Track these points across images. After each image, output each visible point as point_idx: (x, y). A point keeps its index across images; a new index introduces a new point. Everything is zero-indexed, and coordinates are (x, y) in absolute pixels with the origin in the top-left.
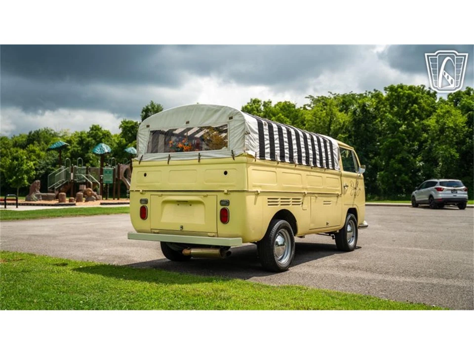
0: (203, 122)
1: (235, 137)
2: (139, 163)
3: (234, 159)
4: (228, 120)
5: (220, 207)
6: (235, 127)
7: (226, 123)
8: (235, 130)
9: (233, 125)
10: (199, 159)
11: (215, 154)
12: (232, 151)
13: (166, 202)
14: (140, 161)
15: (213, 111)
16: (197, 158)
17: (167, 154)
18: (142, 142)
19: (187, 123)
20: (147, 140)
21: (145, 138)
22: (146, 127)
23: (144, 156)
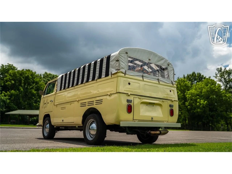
0: (157, 62)
1: (171, 75)
2: (125, 75)
3: (173, 85)
5: (169, 108)
6: (171, 70)
7: (167, 67)
11: (165, 81)
12: (172, 81)
13: (143, 103)
14: (125, 74)
15: (161, 59)
16: (157, 80)
17: (141, 74)
18: (122, 62)
19: (149, 60)
20: (127, 61)
21: (125, 60)
22: (125, 53)
23: (127, 71)
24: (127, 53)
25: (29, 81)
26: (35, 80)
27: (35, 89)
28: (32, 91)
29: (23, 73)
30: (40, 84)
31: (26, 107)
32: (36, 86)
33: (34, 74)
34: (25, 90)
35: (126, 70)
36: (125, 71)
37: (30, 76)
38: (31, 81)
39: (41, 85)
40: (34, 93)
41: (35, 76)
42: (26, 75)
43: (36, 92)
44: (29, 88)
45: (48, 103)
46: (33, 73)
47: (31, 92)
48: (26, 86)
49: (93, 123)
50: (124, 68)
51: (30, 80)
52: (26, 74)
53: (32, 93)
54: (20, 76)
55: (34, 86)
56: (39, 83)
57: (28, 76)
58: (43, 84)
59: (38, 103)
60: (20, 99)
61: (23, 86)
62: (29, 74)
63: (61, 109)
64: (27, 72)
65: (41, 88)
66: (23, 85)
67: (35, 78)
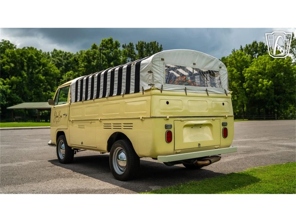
0: (204, 66)
1: (225, 81)
2: (161, 92)
3: (227, 95)
4: (219, 69)
5: (222, 127)
6: (224, 74)
7: (218, 71)
8: (224, 76)
9: (222, 73)
10: (207, 93)
11: (216, 90)
12: (225, 90)
13: (186, 126)
14: (161, 90)
15: (210, 60)
16: (205, 92)
17: (183, 87)
18: (157, 73)
19: (194, 64)
20: (163, 72)
21: (161, 70)
22: (160, 59)
23: (163, 86)
24: (163, 60)
25: (34, 63)
26: (41, 61)
27: (43, 73)
28: (39, 77)
29: (25, 52)
30: (48, 67)
31: (33, 98)
32: (44, 69)
33: (39, 53)
34: (30, 76)
35: (163, 84)
36: (161, 85)
37: (34, 56)
38: (36, 63)
39: (50, 68)
40: (42, 79)
41: (40, 56)
42: (29, 55)
43: (44, 77)
44: (35, 73)
45: (61, 117)
46: (37, 51)
47: (37, 78)
48: (30, 70)
49: (121, 151)
50: (160, 82)
51: (34, 61)
52: (29, 53)
53: (39, 78)
54: (21, 57)
55: (41, 69)
56: (48, 65)
57: (32, 56)
58: (52, 66)
59: (49, 91)
60: (24, 87)
61: (26, 70)
62: (32, 53)
63: (79, 128)
64: (30, 51)
65: (50, 72)
66: (26, 68)
67: (41, 58)
